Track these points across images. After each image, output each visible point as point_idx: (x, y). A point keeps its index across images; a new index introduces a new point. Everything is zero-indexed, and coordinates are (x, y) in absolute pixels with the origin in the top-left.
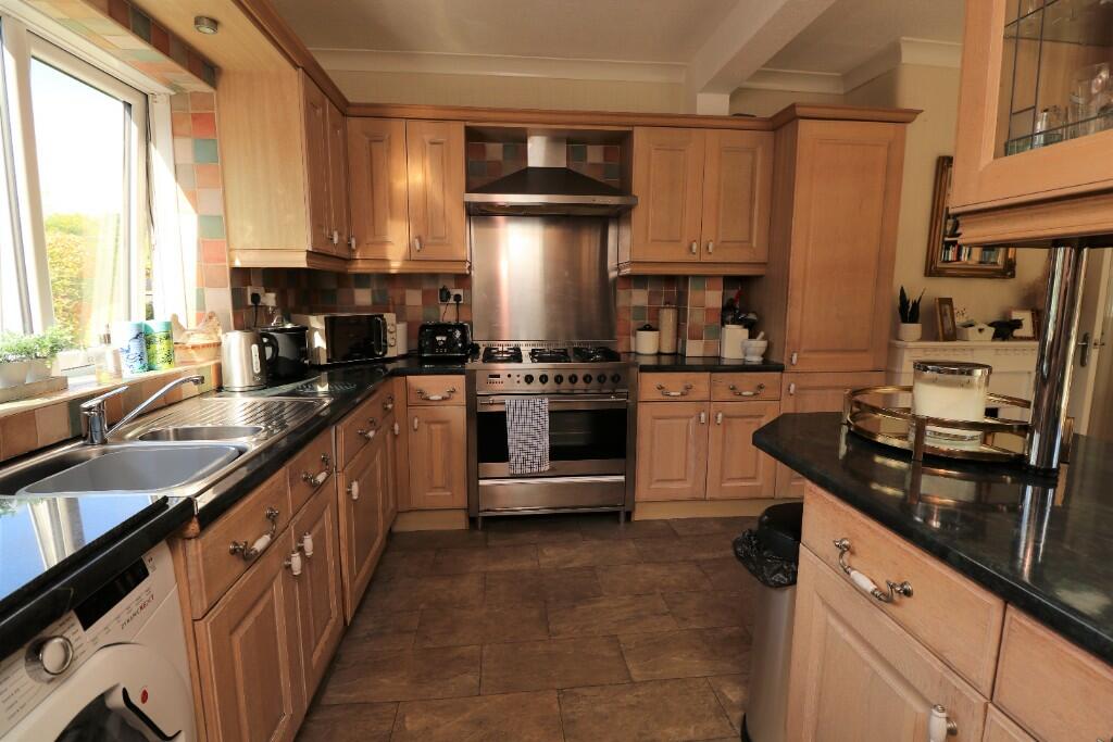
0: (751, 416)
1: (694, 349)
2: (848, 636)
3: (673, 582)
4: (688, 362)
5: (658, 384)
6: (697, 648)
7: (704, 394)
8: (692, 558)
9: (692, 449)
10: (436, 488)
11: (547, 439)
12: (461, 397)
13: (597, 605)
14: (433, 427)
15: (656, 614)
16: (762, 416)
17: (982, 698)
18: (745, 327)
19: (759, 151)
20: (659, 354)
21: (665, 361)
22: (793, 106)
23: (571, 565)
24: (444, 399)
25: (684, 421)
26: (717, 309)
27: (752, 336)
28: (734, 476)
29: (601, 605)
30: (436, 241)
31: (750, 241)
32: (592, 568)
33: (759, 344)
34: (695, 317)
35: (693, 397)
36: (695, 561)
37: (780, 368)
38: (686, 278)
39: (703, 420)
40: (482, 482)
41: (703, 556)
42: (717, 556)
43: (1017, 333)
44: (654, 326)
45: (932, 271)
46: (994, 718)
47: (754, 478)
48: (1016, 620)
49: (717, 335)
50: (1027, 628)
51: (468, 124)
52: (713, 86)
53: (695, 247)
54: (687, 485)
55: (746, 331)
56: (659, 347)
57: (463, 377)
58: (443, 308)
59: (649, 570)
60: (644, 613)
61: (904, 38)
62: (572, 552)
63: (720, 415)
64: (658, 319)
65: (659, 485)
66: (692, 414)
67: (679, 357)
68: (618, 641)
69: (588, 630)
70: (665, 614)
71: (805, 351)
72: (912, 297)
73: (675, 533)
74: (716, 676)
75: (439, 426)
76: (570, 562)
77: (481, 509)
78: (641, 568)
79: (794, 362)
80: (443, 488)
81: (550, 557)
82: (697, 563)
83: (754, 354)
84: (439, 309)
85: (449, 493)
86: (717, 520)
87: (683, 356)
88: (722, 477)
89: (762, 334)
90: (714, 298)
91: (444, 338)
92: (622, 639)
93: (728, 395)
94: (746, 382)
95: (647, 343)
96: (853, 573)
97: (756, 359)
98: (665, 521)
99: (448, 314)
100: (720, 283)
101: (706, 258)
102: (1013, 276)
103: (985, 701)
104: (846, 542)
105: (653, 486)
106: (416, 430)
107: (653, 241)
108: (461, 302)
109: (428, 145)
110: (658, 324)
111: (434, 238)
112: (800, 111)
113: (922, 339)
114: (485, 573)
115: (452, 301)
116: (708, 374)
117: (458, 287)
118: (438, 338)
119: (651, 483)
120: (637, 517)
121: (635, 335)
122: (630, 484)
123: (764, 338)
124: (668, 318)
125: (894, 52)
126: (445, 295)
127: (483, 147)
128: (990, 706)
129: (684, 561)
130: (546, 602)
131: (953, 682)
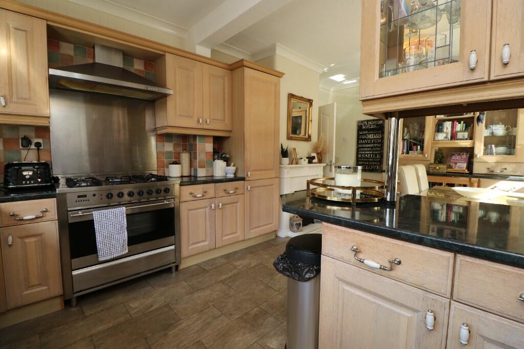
0: (233, 203)
1: (201, 173)
2: (358, 293)
3: (215, 297)
4: (199, 179)
5: (189, 191)
6: (245, 328)
7: (212, 195)
8: (219, 280)
9: (208, 223)
10: (32, 286)
11: (126, 233)
12: (53, 214)
13: (180, 327)
14: (27, 240)
15: (215, 318)
16: (237, 202)
17: (447, 299)
18: (224, 161)
19: (226, 78)
20: (182, 177)
21: (185, 179)
22: (242, 60)
23: (153, 308)
24: (37, 218)
25: (204, 210)
26: (211, 152)
27: (228, 165)
28: (228, 233)
29: (183, 325)
30: (20, 101)
31: (224, 120)
32: (167, 305)
33: (232, 169)
34: (201, 157)
35: (207, 197)
36: (221, 281)
37: (243, 179)
38: (195, 136)
39: (213, 208)
40: (75, 273)
41: (224, 277)
42: (230, 275)
43: (314, 161)
44: (178, 162)
45: (289, 138)
46: (456, 306)
47: (236, 233)
48: (463, 260)
49: (212, 166)
50: (470, 262)
51: (49, 23)
52: (204, 43)
53: (201, 121)
54: (207, 243)
55: (225, 163)
56: (182, 173)
57: (55, 199)
58: (24, 153)
59: (200, 294)
60: (209, 320)
61: (278, 44)
62: (150, 300)
63: (220, 204)
64: (179, 159)
65: (193, 247)
66: (208, 205)
67: (193, 178)
68: (202, 343)
69: (181, 345)
70: (220, 316)
71: (253, 171)
72: (285, 147)
73: (204, 270)
74: (260, 339)
75: (33, 240)
76: (152, 306)
77: (75, 291)
78: (196, 295)
79: (249, 176)
80: (40, 285)
81: (136, 308)
82: (223, 282)
83: (231, 174)
84: (20, 153)
85: (45, 288)
86: (222, 257)
87: (196, 177)
88: (222, 234)
89: (233, 164)
90: (209, 147)
91: (31, 173)
92: (204, 341)
93: (223, 194)
94: (230, 186)
95: (175, 171)
96: (366, 262)
97: (231, 176)
98: (197, 265)
99: (30, 156)
100: (211, 140)
101: (206, 127)
102: (311, 140)
103: (449, 300)
104: (355, 247)
105: (190, 248)
106: (10, 246)
107: (179, 115)
108: (42, 148)
109: (12, 30)
110: (180, 161)
111: (18, 99)
112: (245, 63)
113: (289, 164)
114: (91, 336)
115: (33, 147)
116: (213, 184)
117: (37, 137)
118: (25, 173)
119: (188, 246)
120: (182, 267)
121: (168, 167)
122: (178, 250)
123: (234, 166)
124: (185, 157)
125: (273, 49)
126: (27, 142)
127: (58, 43)
128: (452, 302)
129: (215, 283)
130: (146, 339)
131: (430, 297)
